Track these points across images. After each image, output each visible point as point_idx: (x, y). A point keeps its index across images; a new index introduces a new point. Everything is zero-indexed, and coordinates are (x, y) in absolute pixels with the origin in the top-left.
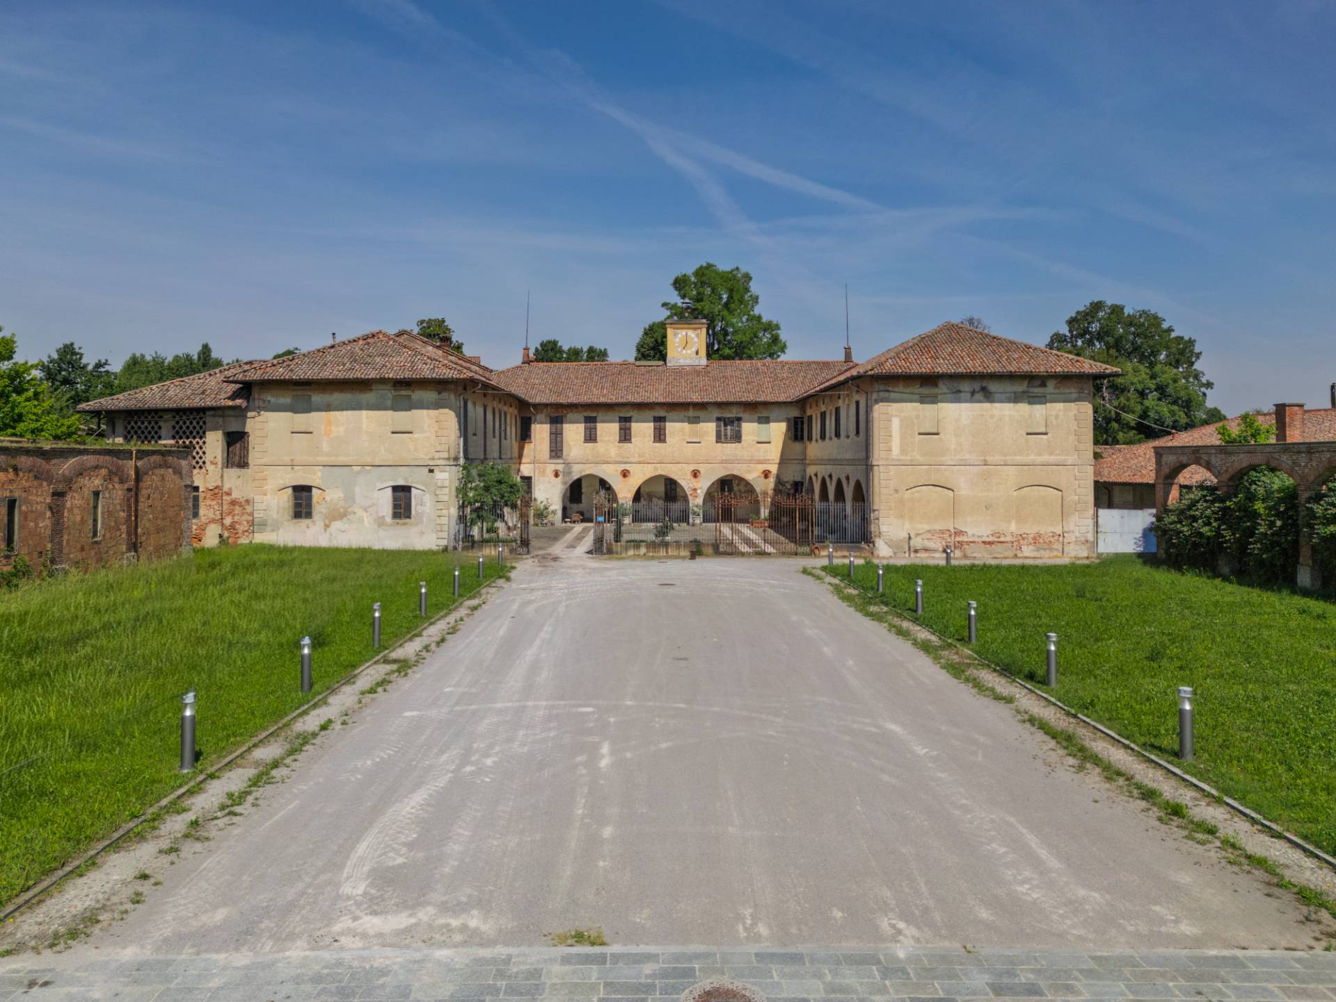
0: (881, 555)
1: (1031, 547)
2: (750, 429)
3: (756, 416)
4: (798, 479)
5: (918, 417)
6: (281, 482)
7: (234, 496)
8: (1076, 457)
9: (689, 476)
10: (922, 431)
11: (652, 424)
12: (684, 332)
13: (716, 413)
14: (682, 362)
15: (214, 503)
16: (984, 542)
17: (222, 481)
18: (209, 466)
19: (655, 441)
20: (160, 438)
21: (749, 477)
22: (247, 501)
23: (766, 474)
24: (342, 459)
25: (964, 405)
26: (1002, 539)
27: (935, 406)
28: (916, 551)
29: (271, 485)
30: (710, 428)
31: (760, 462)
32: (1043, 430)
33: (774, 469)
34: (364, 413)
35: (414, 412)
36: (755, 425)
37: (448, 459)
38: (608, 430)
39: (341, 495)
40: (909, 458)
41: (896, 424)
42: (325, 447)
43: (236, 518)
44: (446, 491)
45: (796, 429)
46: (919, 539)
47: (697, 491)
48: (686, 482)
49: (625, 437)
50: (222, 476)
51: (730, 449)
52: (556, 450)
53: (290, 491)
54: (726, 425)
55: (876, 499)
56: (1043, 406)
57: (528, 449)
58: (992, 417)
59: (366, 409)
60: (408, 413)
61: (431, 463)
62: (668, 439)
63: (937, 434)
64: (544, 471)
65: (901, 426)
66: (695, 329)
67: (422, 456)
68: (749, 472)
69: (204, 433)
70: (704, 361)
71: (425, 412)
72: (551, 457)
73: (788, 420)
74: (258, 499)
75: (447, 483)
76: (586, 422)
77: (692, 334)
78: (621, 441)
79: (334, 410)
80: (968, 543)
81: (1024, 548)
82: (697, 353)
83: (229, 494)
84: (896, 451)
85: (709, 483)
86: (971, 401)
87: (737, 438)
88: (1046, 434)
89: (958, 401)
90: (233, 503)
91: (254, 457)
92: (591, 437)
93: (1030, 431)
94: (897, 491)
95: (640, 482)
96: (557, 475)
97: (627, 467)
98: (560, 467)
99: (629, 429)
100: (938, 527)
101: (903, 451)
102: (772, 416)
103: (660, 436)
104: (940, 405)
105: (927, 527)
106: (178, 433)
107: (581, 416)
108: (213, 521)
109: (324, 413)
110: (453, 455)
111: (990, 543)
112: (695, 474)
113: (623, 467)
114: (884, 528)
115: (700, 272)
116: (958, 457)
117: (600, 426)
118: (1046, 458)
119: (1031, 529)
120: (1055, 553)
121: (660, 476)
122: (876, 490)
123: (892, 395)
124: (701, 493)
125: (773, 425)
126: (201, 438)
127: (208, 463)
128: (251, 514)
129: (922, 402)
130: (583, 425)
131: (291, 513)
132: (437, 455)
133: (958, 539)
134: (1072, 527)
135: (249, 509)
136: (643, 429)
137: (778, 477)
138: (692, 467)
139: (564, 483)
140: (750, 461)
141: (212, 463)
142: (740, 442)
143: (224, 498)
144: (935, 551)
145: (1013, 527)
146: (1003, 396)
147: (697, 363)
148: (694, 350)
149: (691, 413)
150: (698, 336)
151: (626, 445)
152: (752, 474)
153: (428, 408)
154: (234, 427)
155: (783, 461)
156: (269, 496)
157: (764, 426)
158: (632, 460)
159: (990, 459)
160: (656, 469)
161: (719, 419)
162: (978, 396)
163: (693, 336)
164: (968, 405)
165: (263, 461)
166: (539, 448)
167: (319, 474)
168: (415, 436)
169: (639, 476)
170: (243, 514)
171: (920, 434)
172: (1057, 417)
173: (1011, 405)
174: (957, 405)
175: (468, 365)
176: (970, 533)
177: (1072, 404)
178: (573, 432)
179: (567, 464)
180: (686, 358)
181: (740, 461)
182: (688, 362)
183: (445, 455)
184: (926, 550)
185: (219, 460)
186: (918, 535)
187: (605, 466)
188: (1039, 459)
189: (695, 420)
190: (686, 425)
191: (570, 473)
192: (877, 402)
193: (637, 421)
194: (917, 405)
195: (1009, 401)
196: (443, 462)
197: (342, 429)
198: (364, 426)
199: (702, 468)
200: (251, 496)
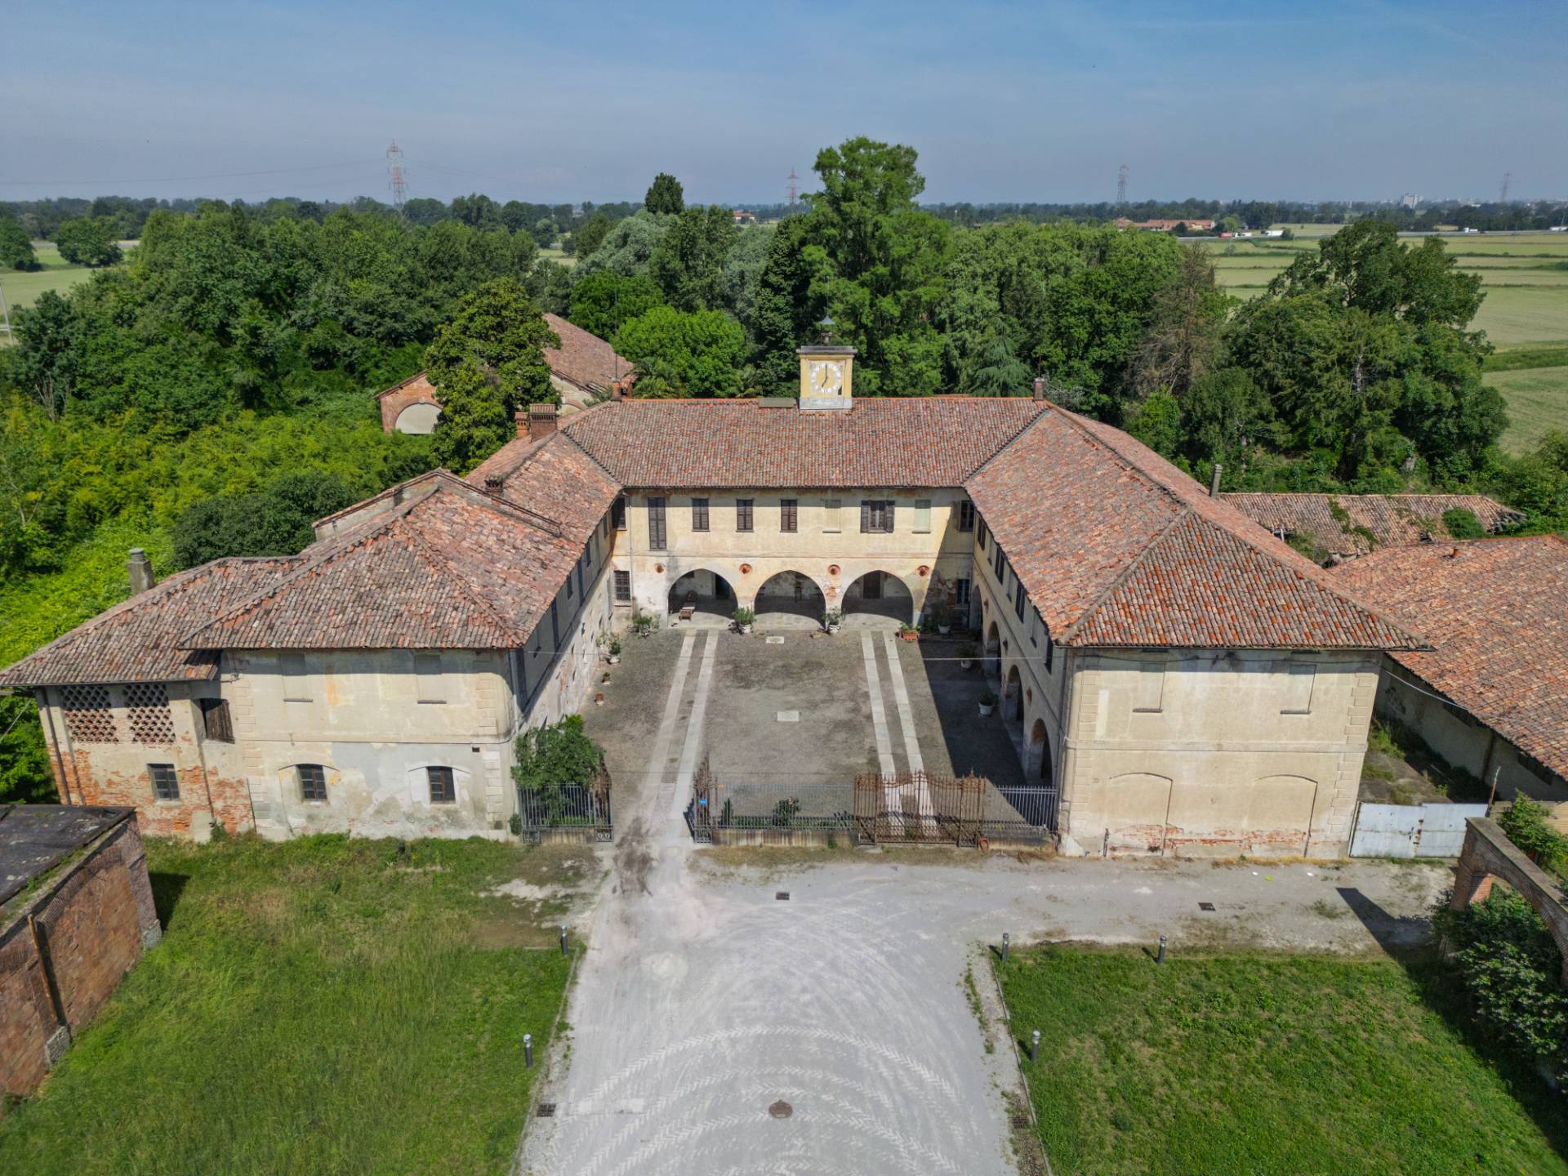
0: (1068, 854)
1: (1264, 847)
2: (903, 515)
3: (913, 499)
4: (963, 576)
5: (1135, 690)
6: (281, 760)
7: (222, 775)
8: (1344, 742)
9: (826, 572)
10: (1138, 706)
11: (779, 509)
12: (823, 364)
13: (862, 497)
14: (820, 404)
15: (195, 786)
16: (1204, 841)
17: (202, 760)
18: (179, 742)
19: (783, 530)
20: (109, 705)
21: (901, 574)
22: (240, 782)
23: (922, 571)
24: (356, 734)
25: (1200, 675)
26: (1227, 837)
27: (1160, 675)
28: (1114, 849)
29: (267, 764)
30: (853, 514)
31: (915, 556)
32: (1304, 707)
33: (931, 564)
34: (378, 677)
35: (445, 676)
36: (911, 510)
37: (498, 736)
38: (723, 516)
39: (362, 776)
40: (1117, 740)
41: (1104, 697)
42: (332, 719)
43: (229, 802)
44: (498, 773)
45: (964, 515)
46: (1119, 835)
47: (835, 590)
48: (822, 580)
49: (745, 524)
50: (201, 754)
51: (878, 539)
52: (658, 539)
53: (294, 770)
54: (873, 509)
55: (1068, 788)
56: (1310, 677)
57: (621, 538)
58: (1237, 690)
59: (382, 671)
60: (438, 677)
61: (474, 740)
62: (799, 528)
63: (1159, 711)
64: (644, 565)
65: (1111, 700)
66: (838, 360)
67: (461, 731)
68: (901, 568)
69: (167, 699)
70: (848, 402)
71: (460, 676)
72: (652, 549)
73: (954, 505)
74: (252, 779)
75: (498, 765)
76: (694, 506)
77: (833, 366)
78: (739, 530)
79: (338, 672)
80: (1182, 841)
81: (1255, 847)
82: (840, 392)
83: (214, 773)
84: (1100, 731)
85: (850, 581)
86: (1211, 670)
87: (887, 526)
88: (1308, 713)
89: (1194, 669)
90: (222, 784)
91: (238, 730)
92: (701, 524)
93: (1286, 708)
94: (1096, 780)
95: (764, 579)
96: (659, 570)
97: (748, 561)
98: (664, 561)
99: (751, 515)
100: (1145, 821)
101: (1110, 731)
102: (934, 499)
103: (789, 524)
104: (1169, 674)
105: (1130, 822)
106: (131, 699)
107: (688, 498)
108: (198, 807)
109: (324, 677)
110: (503, 730)
111: (1211, 842)
112: (833, 570)
113: (742, 561)
114: (1075, 824)
115: (850, 149)
116: (1185, 740)
117: (712, 510)
118: (1302, 742)
119: (1267, 827)
120: (1295, 854)
121: (789, 572)
122: (1069, 777)
123: (1103, 661)
124: (840, 593)
125: (935, 510)
126: (164, 705)
127: (178, 738)
128: (249, 797)
129: (1143, 670)
130: (691, 509)
131: (300, 795)
132: (481, 731)
133: (1169, 836)
134: (1323, 825)
135: (244, 791)
136: (767, 516)
137: (935, 573)
138: (829, 562)
139: (670, 579)
140: (904, 555)
141: (184, 739)
142: (891, 531)
143: (210, 778)
144: (1138, 849)
145: (1245, 824)
146: (1256, 665)
147: (839, 406)
148: (836, 388)
149: (829, 496)
150: (841, 369)
151: (746, 535)
152: (905, 571)
153: (464, 671)
154: (207, 694)
155: (943, 554)
156: (267, 777)
157: (923, 511)
158: (754, 553)
159: (1225, 743)
160: (784, 564)
161: (864, 503)
162: (1221, 664)
163: (835, 369)
164: (1206, 674)
165: (253, 735)
166: (635, 537)
167: (330, 752)
168: (451, 707)
169: (763, 571)
170: (237, 797)
171: (1136, 711)
172: (1326, 692)
173: (1266, 675)
174: (1191, 674)
175: (527, 516)
176: (1187, 830)
177: (1351, 676)
178: (679, 517)
179: (672, 557)
180: (824, 400)
181: (889, 555)
182: (828, 404)
183: (493, 731)
184: (1127, 847)
185: (193, 735)
186: (1117, 831)
187: (719, 560)
188: (1293, 744)
189: (835, 504)
190: (823, 510)
191: (676, 568)
192: (1080, 668)
193: (760, 505)
194: (1137, 674)
195: (1264, 671)
196: (492, 740)
197: (352, 697)
198: (381, 694)
199: (841, 563)
200: (243, 777)
